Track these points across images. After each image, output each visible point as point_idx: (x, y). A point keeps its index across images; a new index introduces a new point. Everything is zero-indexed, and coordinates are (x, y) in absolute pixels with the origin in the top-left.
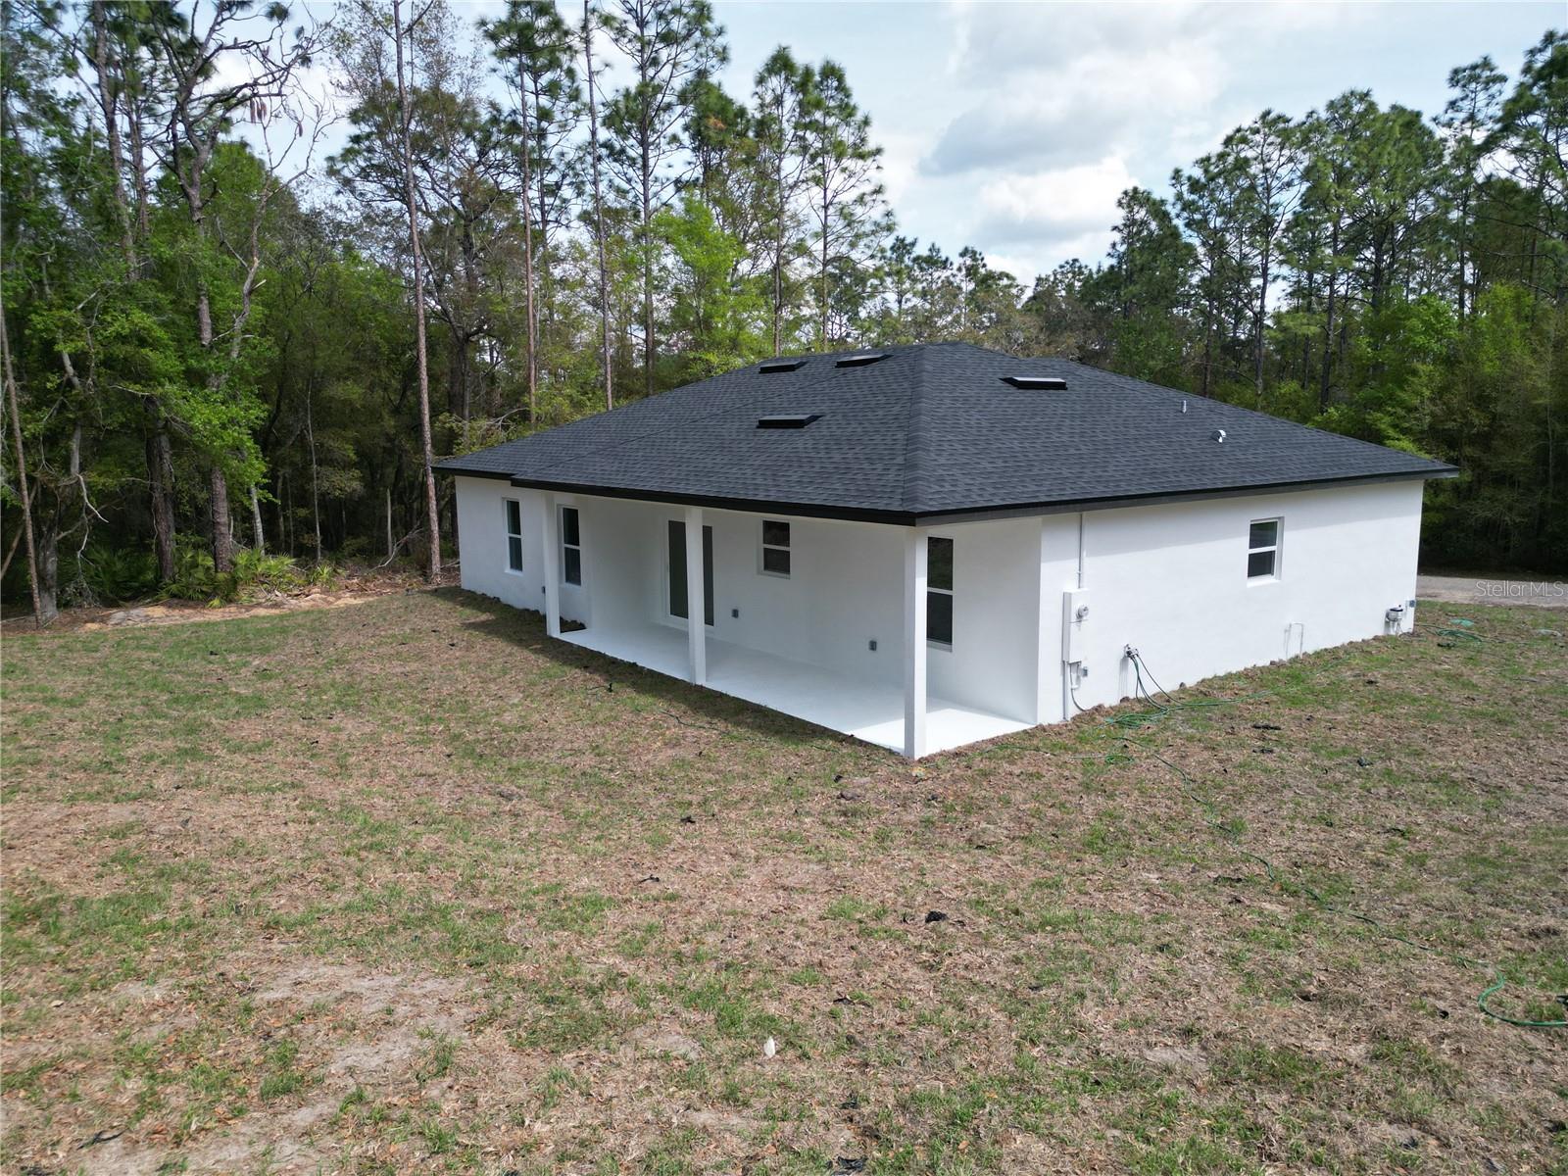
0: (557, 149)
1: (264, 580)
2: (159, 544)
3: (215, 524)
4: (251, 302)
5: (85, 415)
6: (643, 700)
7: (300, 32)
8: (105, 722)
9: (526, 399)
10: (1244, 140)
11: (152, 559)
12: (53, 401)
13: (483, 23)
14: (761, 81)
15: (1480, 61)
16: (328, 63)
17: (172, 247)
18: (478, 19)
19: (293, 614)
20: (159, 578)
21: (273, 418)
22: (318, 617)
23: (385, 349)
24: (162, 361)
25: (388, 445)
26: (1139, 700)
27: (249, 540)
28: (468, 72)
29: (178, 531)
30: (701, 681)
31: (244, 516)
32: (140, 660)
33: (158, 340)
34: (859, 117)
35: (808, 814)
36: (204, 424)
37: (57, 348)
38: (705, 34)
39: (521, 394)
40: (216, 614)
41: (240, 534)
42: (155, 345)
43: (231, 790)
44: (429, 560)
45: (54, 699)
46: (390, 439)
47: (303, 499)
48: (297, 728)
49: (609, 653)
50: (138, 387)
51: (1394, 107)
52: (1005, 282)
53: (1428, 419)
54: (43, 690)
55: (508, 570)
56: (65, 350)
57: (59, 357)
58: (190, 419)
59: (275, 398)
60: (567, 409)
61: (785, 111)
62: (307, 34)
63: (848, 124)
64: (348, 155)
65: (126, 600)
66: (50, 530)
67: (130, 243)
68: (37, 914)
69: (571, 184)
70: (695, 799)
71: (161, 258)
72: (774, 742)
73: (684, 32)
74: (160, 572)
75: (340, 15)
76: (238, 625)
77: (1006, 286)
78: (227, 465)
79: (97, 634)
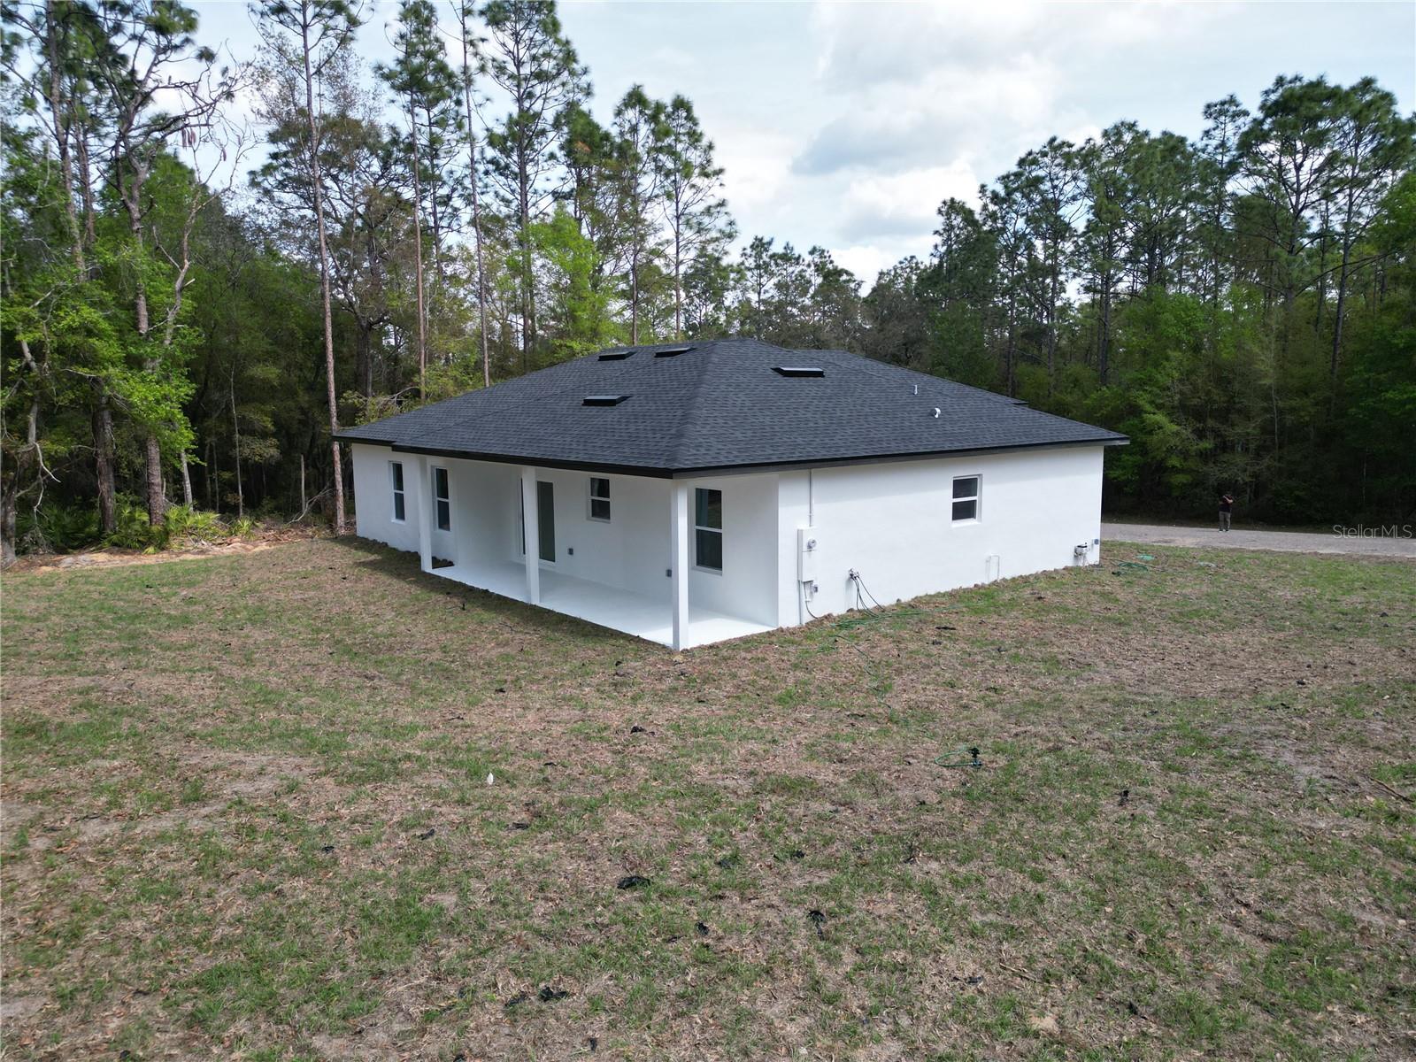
0: (447, 168)
1: (192, 531)
2: (103, 500)
3: (150, 485)
4: (182, 296)
5: (41, 394)
6: (486, 616)
7: (225, 71)
8: (66, 631)
9: (416, 379)
10: (1035, 162)
11: (96, 515)
12: (15, 382)
13: (380, 68)
14: (619, 113)
15: (1228, 98)
16: (250, 95)
17: (115, 254)
18: (374, 64)
19: (216, 558)
20: (101, 531)
21: (201, 394)
22: (238, 559)
23: (300, 335)
24: (107, 348)
25: (302, 417)
26: (859, 611)
27: (179, 499)
28: (370, 103)
29: (118, 491)
30: (536, 601)
31: (174, 477)
32: (89, 591)
33: (103, 331)
34: (704, 142)
35: (589, 685)
36: (141, 400)
37: (18, 338)
38: (572, 73)
39: (413, 375)
40: (151, 559)
41: (172, 494)
42: (100, 335)
43: (163, 671)
44: (335, 515)
45: (23, 618)
46: (303, 411)
47: (228, 464)
48: (215, 636)
49: (469, 583)
50: (86, 370)
51: (1165, 133)
52: (844, 277)
53: (1177, 397)
54: (14, 611)
55: (394, 520)
56: (24, 340)
57: (19, 344)
58: (130, 396)
59: (203, 377)
60: (451, 387)
61: (640, 138)
62: (231, 73)
63: (695, 148)
64: (268, 170)
65: (75, 548)
66: (10, 489)
67: (79, 249)
68: (32, 730)
69: (461, 196)
70: (509, 678)
71: (106, 263)
72: (579, 641)
73: (554, 72)
74: (103, 523)
75: (259, 55)
76: (170, 567)
77: (845, 281)
78: (160, 435)
79: (51, 575)
